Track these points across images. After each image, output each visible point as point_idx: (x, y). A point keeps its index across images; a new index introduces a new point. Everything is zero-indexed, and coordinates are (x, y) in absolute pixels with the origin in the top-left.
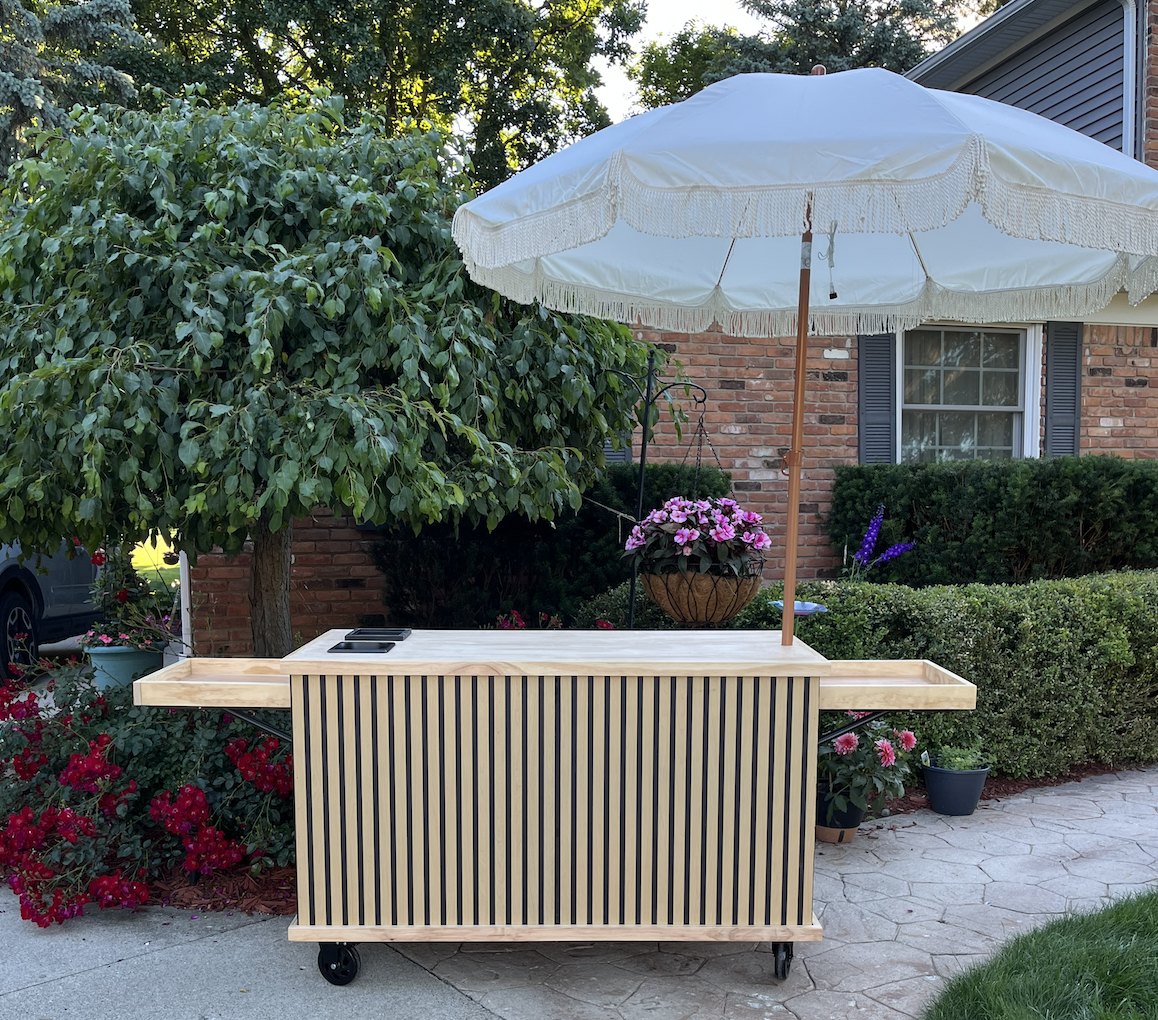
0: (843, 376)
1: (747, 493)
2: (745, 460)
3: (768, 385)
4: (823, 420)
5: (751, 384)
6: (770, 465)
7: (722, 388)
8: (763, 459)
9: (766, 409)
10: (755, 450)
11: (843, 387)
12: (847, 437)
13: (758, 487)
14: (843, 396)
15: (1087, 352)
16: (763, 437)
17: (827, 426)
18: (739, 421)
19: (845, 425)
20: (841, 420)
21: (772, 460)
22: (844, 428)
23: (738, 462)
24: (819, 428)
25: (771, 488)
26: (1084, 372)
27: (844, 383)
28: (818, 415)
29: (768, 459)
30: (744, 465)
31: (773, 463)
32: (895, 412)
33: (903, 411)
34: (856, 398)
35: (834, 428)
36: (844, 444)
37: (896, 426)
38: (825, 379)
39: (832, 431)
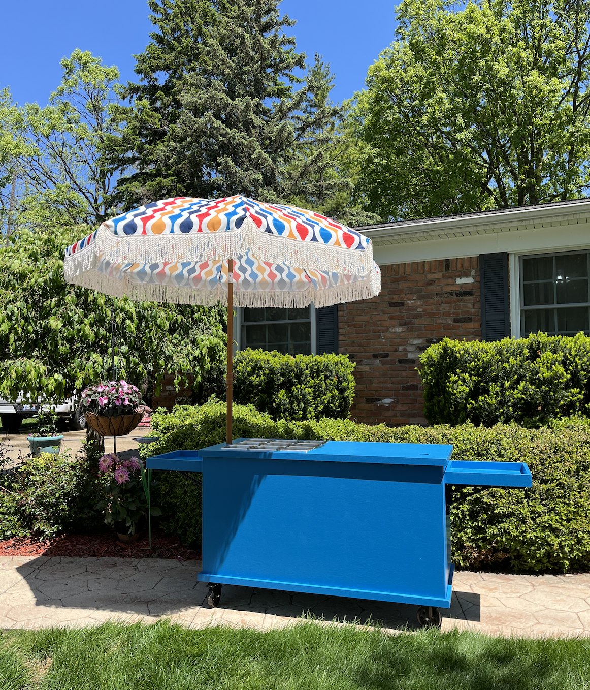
0: (470, 293)
1: (406, 365)
2: (405, 347)
3: (419, 303)
4: (456, 320)
5: (408, 303)
6: (421, 349)
7: (390, 307)
8: (416, 345)
9: (419, 316)
10: (411, 340)
11: (470, 300)
12: (474, 330)
13: (413, 362)
14: (470, 305)
16: (417, 333)
17: (460, 324)
18: (401, 325)
19: (473, 322)
20: (470, 320)
21: (422, 346)
22: (471, 325)
23: (400, 348)
24: (454, 326)
27: (471, 297)
28: (453, 318)
29: (420, 345)
30: (405, 350)
32: (508, 312)
33: (521, 311)
34: (480, 306)
35: (465, 325)
36: (472, 334)
37: (511, 321)
38: (457, 296)
39: (463, 327)
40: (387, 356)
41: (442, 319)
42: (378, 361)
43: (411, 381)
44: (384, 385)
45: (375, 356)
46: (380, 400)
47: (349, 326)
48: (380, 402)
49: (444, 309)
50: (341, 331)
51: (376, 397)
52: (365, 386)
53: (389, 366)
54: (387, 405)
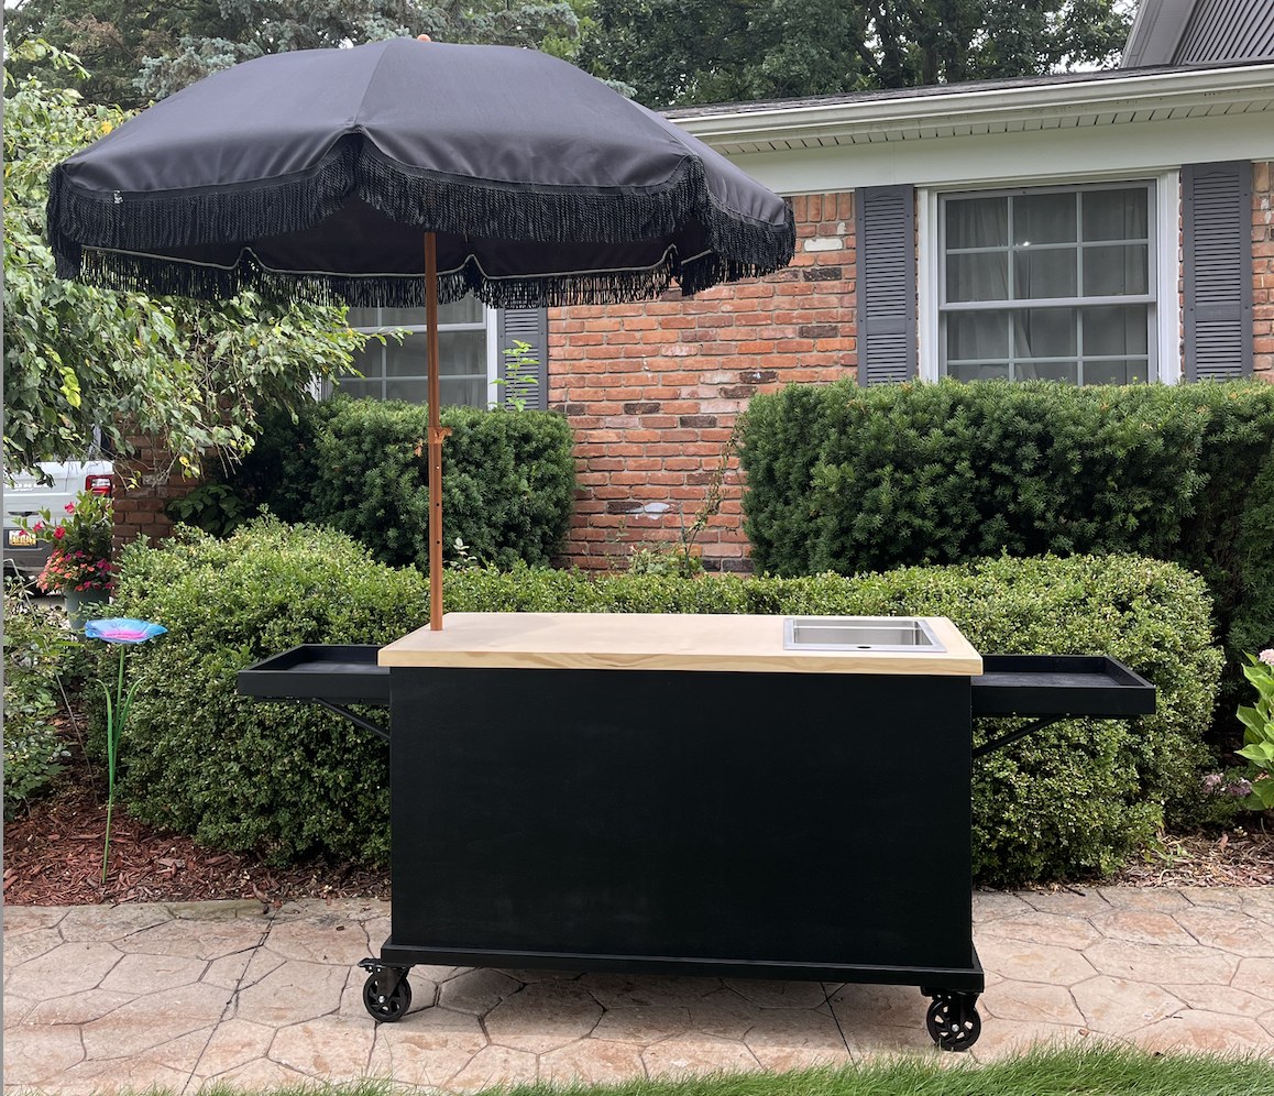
0: (834, 274)
1: (696, 430)
2: (694, 388)
4: (803, 333)
6: (729, 395)
8: (720, 386)
9: (723, 322)
10: (708, 374)
11: (833, 287)
12: (841, 354)
13: (712, 422)
14: (834, 299)
15: (1265, 204)
16: (719, 359)
17: (811, 341)
18: (686, 341)
19: (839, 338)
20: (832, 332)
21: (732, 387)
22: (836, 342)
23: (685, 391)
24: (800, 344)
25: (730, 424)
26: (1259, 235)
27: (836, 283)
28: (797, 327)
29: (726, 386)
30: (693, 395)
31: (733, 390)
32: (913, 316)
33: (941, 313)
34: (855, 301)
35: (821, 343)
36: (836, 363)
37: (919, 335)
38: (807, 279)
39: (818, 346)
40: (656, 409)
41: (773, 330)
42: (636, 420)
43: (707, 464)
44: (650, 473)
45: (630, 409)
46: (639, 505)
47: (573, 342)
48: (640, 510)
49: (778, 308)
50: (554, 352)
51: (631, 500)
52: (607, 474)
53: (659, 431)
54: (655, 517)
